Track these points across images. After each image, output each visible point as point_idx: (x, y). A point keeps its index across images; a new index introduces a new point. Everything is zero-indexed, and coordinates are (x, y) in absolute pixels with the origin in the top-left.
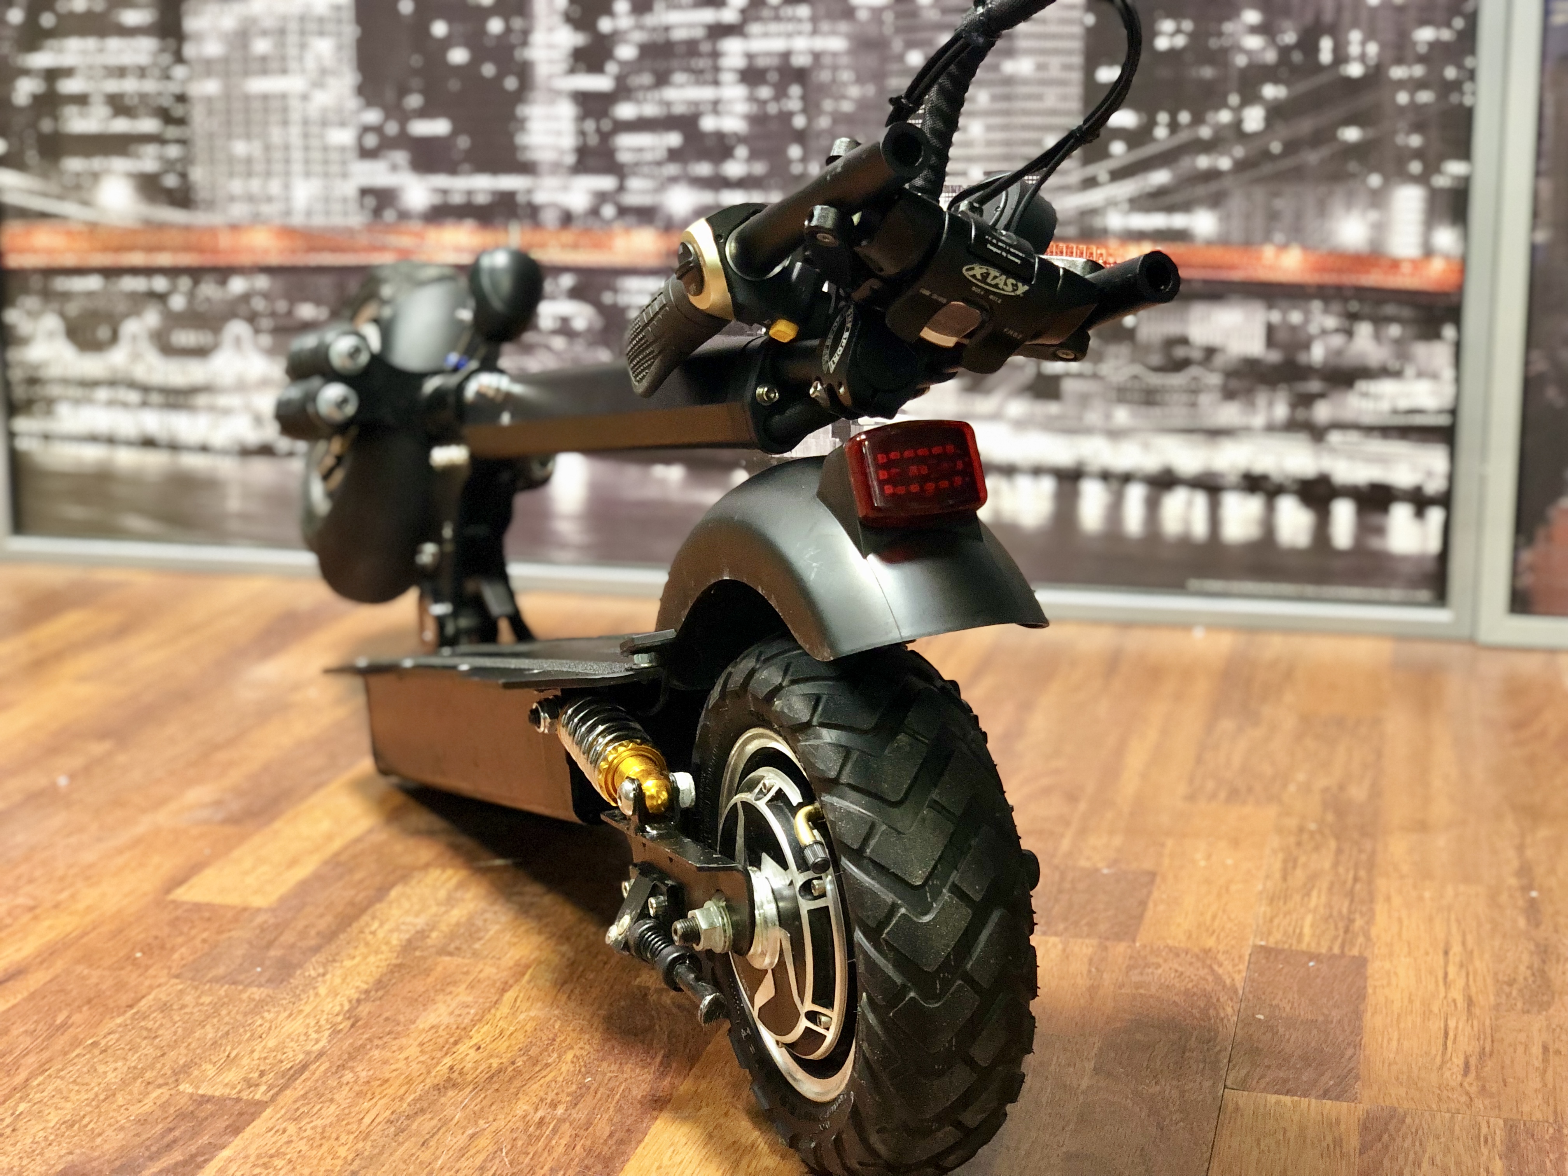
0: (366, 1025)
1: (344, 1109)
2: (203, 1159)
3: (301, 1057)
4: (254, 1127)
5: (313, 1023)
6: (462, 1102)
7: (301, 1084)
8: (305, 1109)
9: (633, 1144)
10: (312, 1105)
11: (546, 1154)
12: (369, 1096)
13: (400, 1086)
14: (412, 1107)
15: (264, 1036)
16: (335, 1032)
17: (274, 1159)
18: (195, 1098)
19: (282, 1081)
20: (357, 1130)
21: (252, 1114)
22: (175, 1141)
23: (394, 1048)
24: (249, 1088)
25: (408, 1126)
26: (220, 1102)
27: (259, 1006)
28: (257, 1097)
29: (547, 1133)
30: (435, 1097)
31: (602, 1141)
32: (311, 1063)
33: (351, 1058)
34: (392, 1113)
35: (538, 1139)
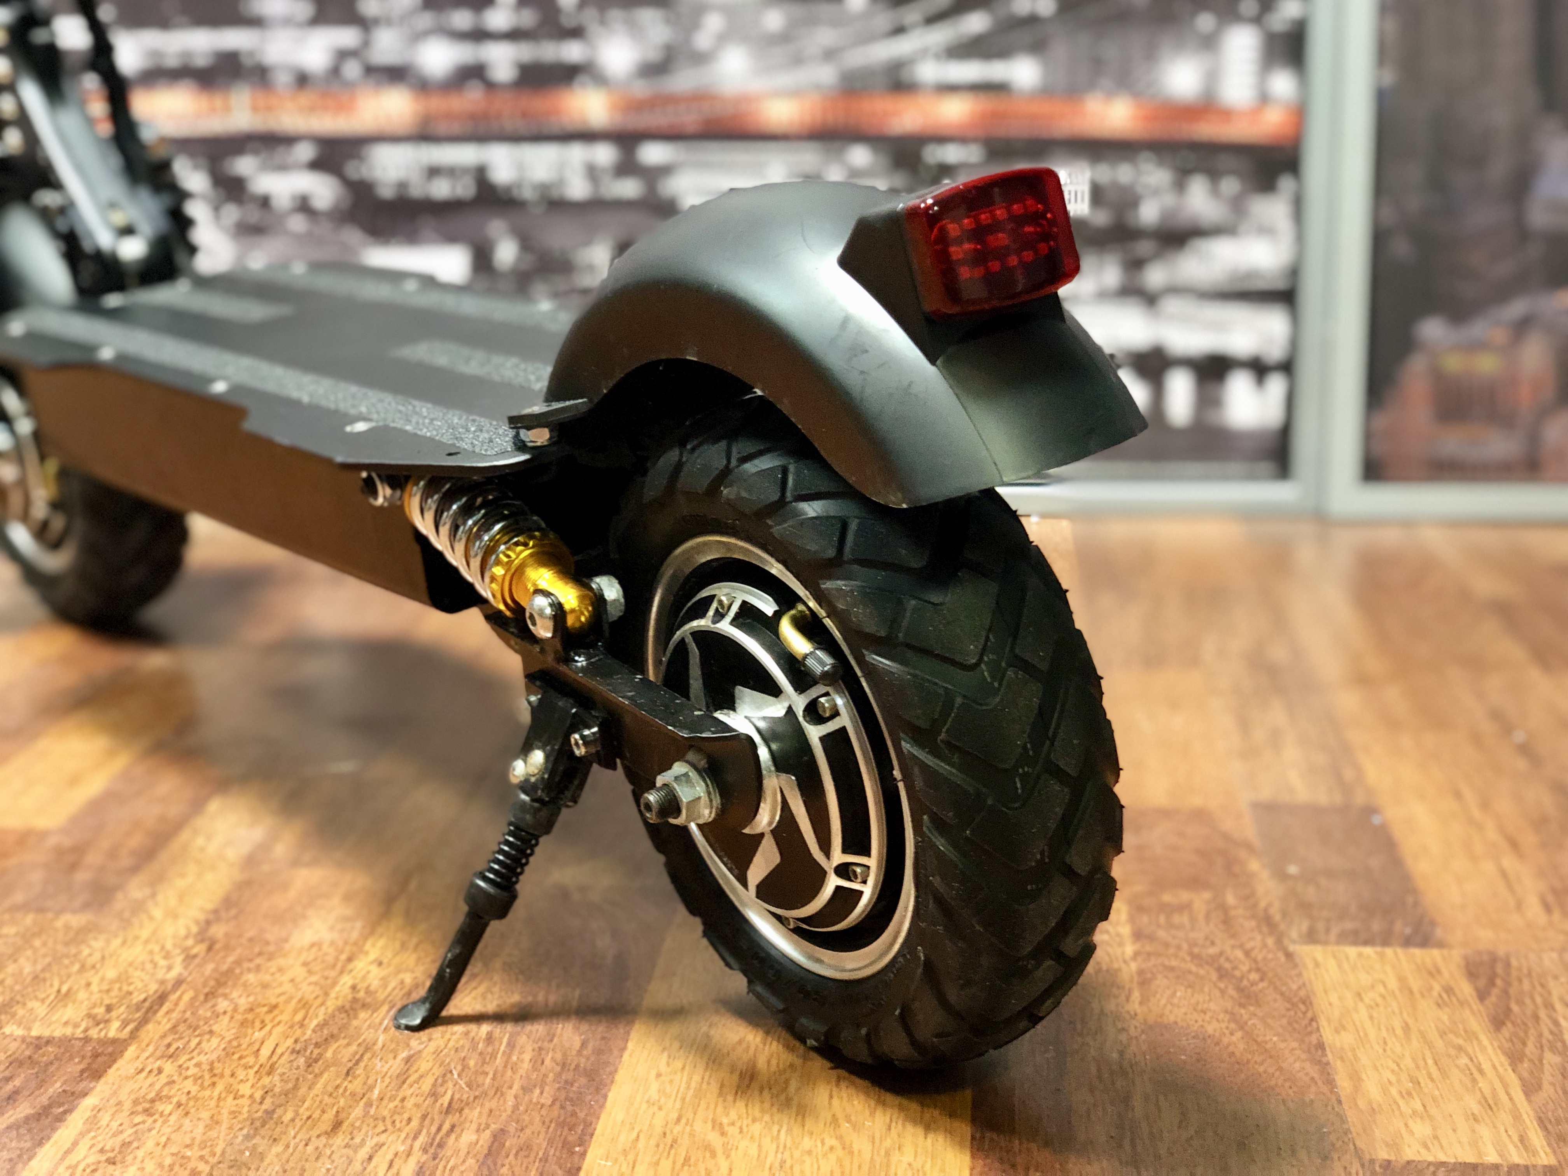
0: (227, 948)
1: (230, 1042)
2: (61, 1109)
3: (153, 987)
4: (118, 1069)
5: (157, 949)
6: (381, 1024)
7: (164, 1017)
8: (180, 1044)
9: (616, 1052)
10: (186, 1039)
11: (509, 1073)
12: (257, 1024)
13: (295, 1012)
14: (319, 1033)
15: (98, 966)
16: (189, 958)
17: (157, 1103)
18: (28, 1040)
19: (138, 1015)
20: (256, 1063)
21: (111, 1054)
22: (17, 1092)
23: (273, 970)
24: (98, 1024)
25: (320, 1055)
26: (65, 1042)
27: (79, 936)
28: (112, 1034)
29: (502, 1048)
30: (345, 1021)
31: (574, 1053)
32: (169, 993)
33: (220, 984)
34: (296, 1041)
35: (494, 1056)
